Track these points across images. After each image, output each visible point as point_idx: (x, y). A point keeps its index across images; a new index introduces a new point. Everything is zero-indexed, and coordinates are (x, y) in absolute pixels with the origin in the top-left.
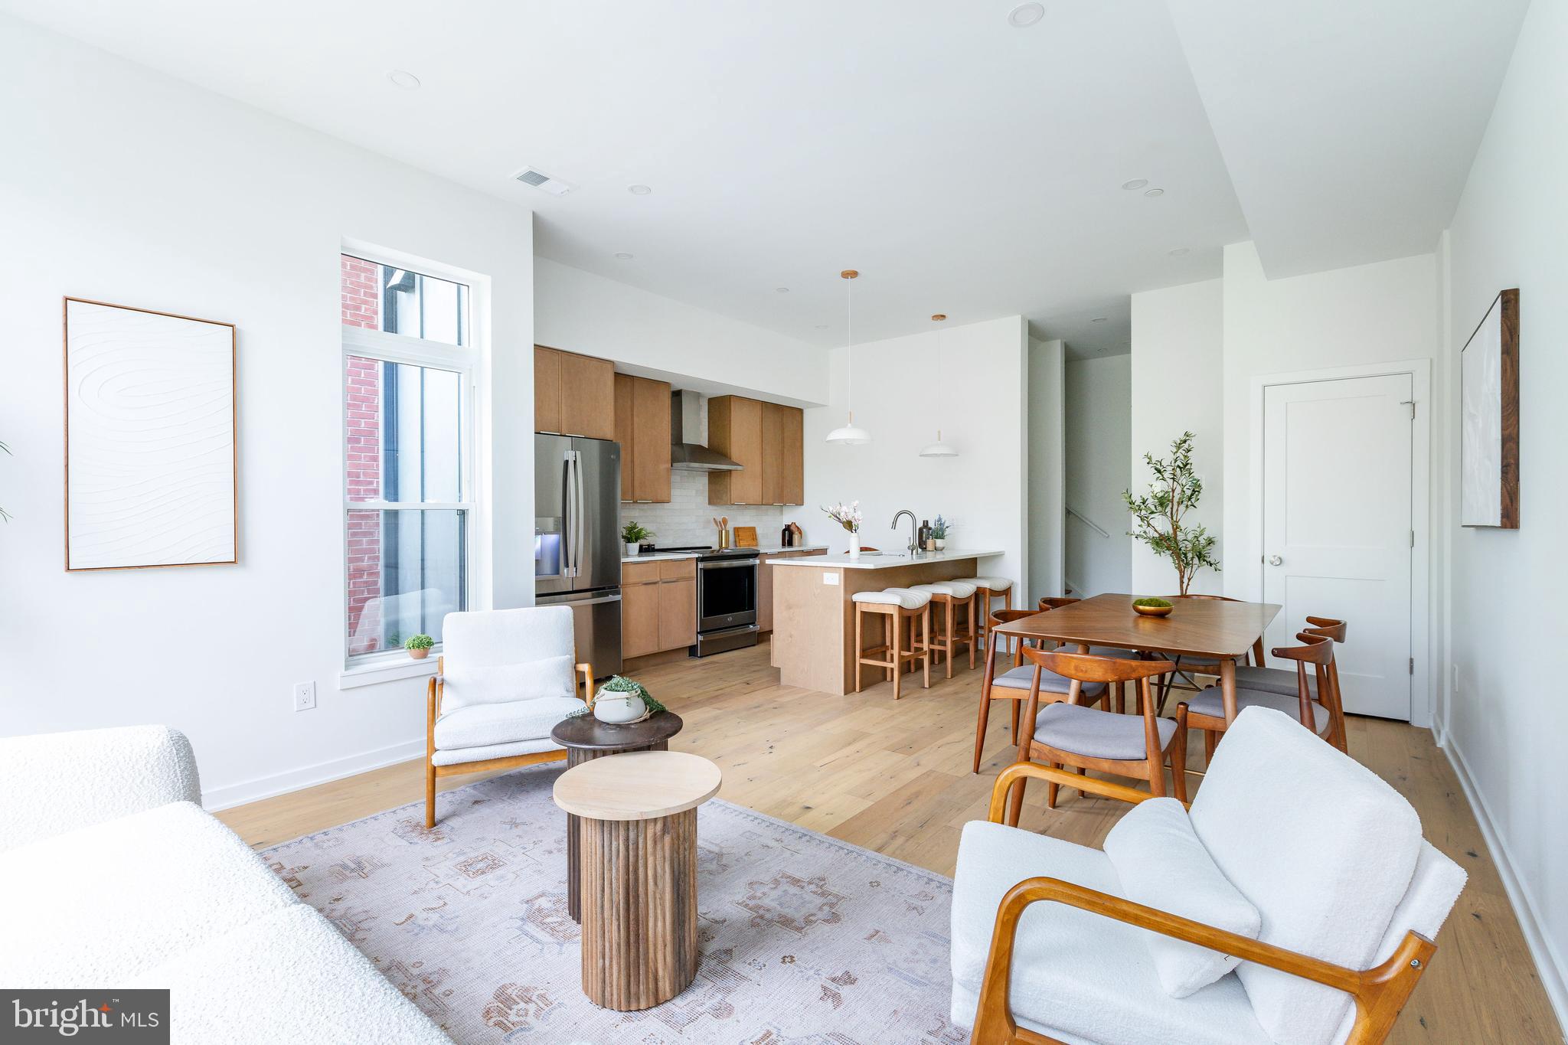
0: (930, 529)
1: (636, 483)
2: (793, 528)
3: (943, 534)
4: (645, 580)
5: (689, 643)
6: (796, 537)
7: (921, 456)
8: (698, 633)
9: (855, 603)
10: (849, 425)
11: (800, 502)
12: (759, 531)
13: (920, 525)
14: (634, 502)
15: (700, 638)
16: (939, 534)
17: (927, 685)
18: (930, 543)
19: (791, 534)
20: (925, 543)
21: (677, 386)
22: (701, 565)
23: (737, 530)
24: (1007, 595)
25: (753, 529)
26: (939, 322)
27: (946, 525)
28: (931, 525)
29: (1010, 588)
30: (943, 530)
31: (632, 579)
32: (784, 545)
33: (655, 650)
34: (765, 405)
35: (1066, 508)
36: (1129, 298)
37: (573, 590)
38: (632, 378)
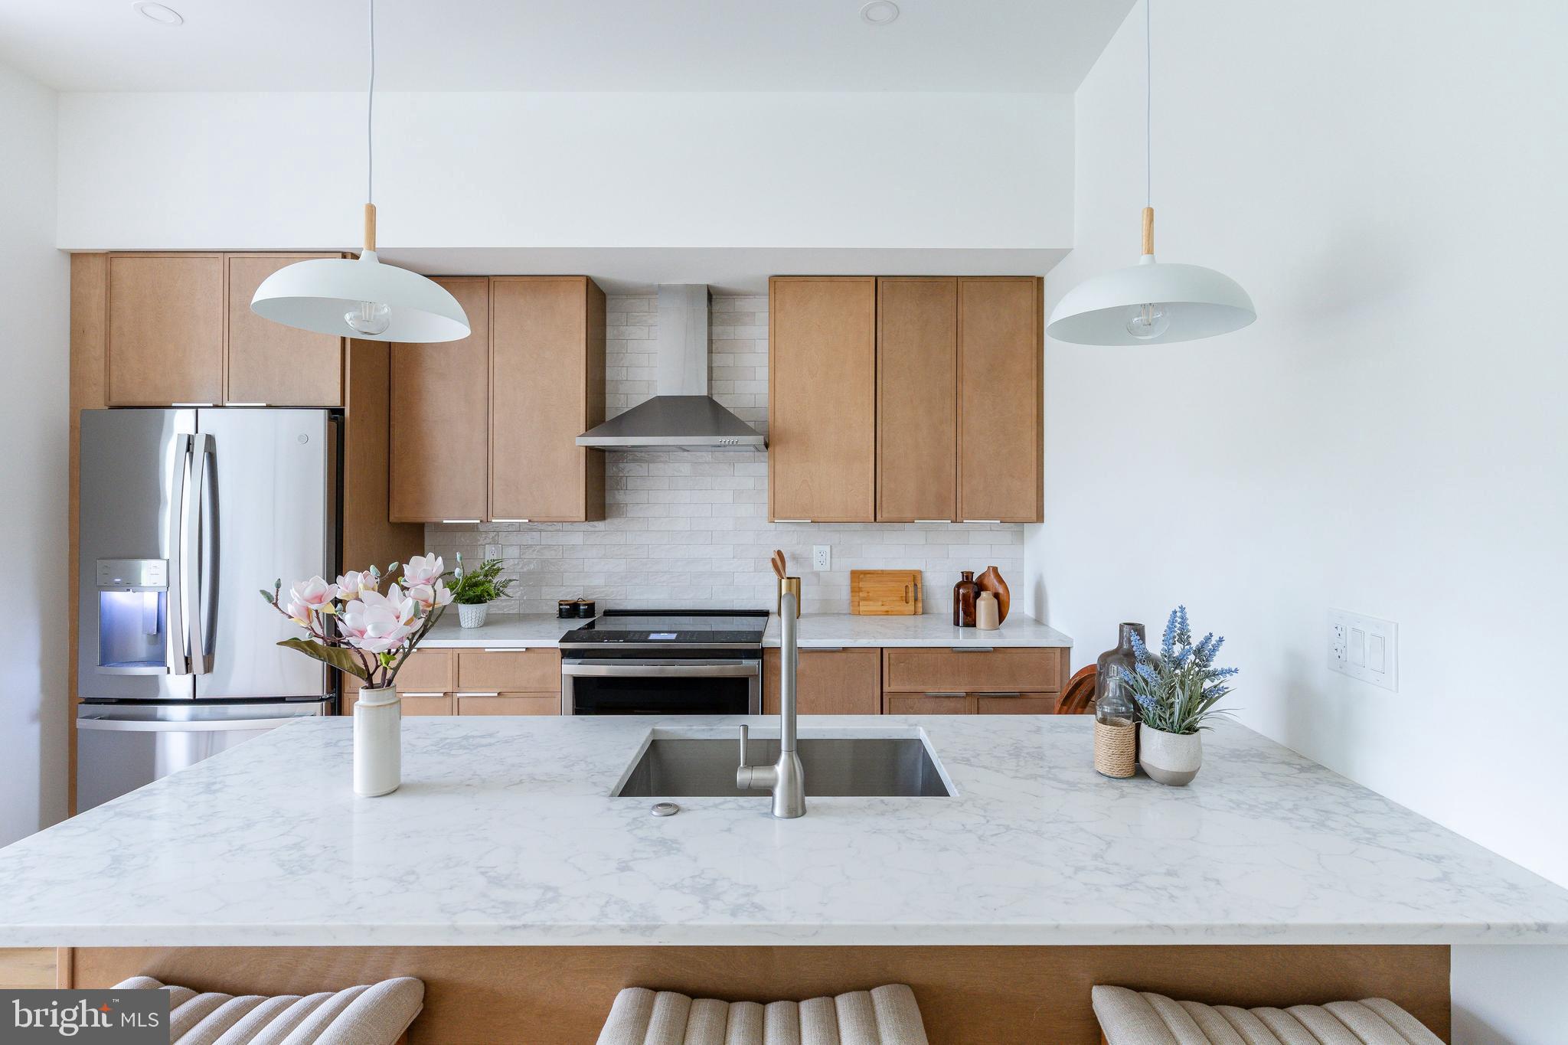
6: (982, 606)
19: (974, 597)
22: (568, 666)
23: (857, 577)
25: (912, 577)
32: (956, 622)
37: (197, 697)
38: (488, 281)
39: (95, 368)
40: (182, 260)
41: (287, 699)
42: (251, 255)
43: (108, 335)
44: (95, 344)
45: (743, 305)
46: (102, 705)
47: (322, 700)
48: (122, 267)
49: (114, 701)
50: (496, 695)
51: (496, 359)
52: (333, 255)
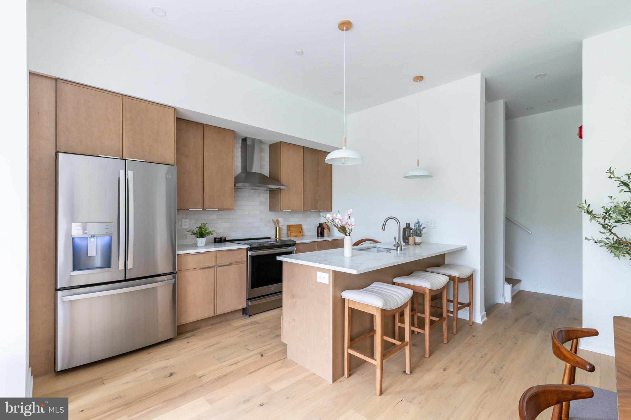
0: (411, 229)
1: (206, 197)
2: (324, 225)
3: (420, 233)
4: (202, 265)
5: (241, 307)
6: (326, 231)
7: (405, 177)
8: (247, 299)
9: (344, 299)
10: (344, 148)
11: (329, 209)
12: (304, 227)
13: (403, 226)
14: (203, 210)
15: (249, 303)
16: (418, 232)
17: (408, 372)
18: (411, 239)
19: (323, 229)
20: (407, 239)
21: (245, 135)
22: (250, 253)
23: (289, 227)
24: (469, 280)
25: (300, 226)
26: (418, 83)
27: (423, 226)
28: (412, 226)
29: (472, 275)
30: (420, 231)
31: (190, 266)
32: (318, 236)
33: (212, 314)
34: (305, 149)
35: (506, 217)
36: (582, 42)
37: (126, 279)
38: (203, 125)
39: (48, 132)
41: (162, 275)
42: (135, 99)
44: (47, 121)
46: (73, 289)
47: (171, 274)
49: (78, 287)
50: (229, 264)
51: (206, 154)
52: (172, 108)
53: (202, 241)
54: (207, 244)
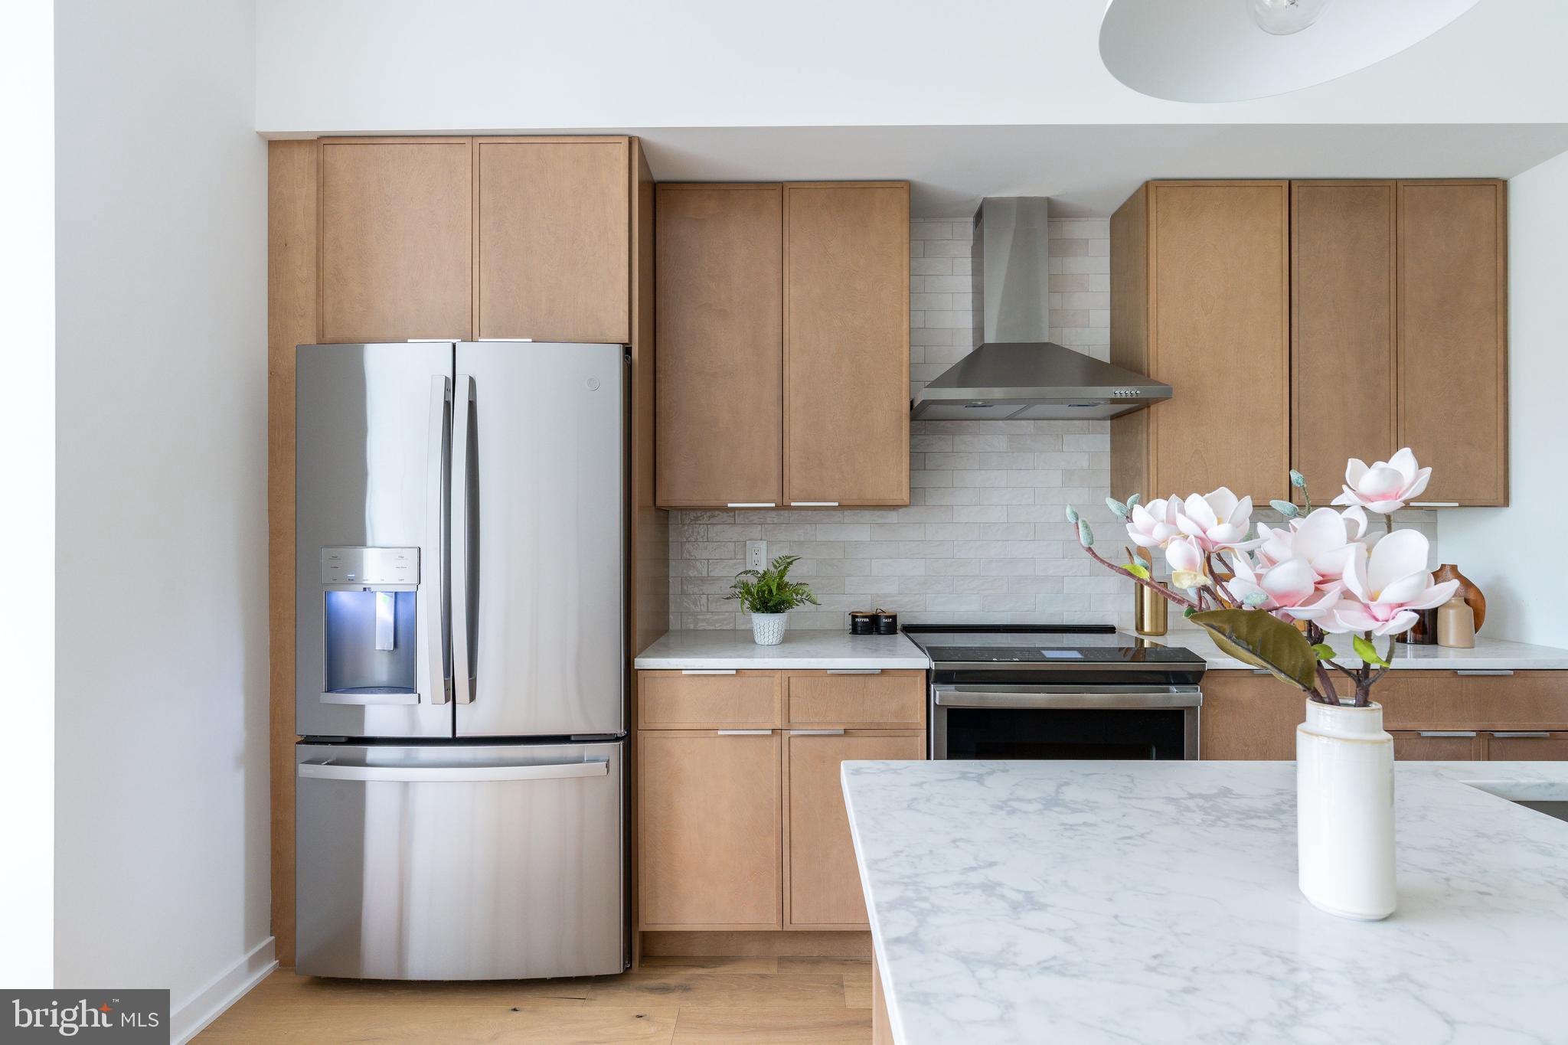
11: (1497, 496)
14: (781, 507)
22: (937, 695)
31: (688, 716)
33: (772, 923)
37: (457, 735)
38: (781, 188)
39: (304, 294)
40: (415, 147)
41: (573, 738)
42: (509, 140)
43: (320, 248)
44: (302, 265)
45: (1077, 230)
46: (330, 746)
47: (617, 739)
48: (339, 158)
49: (343, 740)
50: (842, 732)
51: (792, 292)
52: (617, 139)
53: (768, 627)
54: (789, 638)
